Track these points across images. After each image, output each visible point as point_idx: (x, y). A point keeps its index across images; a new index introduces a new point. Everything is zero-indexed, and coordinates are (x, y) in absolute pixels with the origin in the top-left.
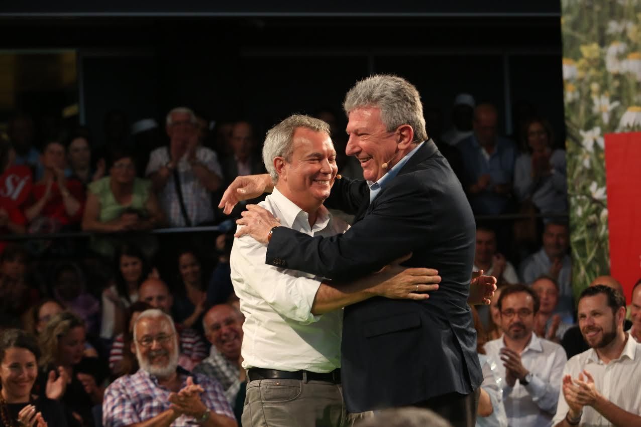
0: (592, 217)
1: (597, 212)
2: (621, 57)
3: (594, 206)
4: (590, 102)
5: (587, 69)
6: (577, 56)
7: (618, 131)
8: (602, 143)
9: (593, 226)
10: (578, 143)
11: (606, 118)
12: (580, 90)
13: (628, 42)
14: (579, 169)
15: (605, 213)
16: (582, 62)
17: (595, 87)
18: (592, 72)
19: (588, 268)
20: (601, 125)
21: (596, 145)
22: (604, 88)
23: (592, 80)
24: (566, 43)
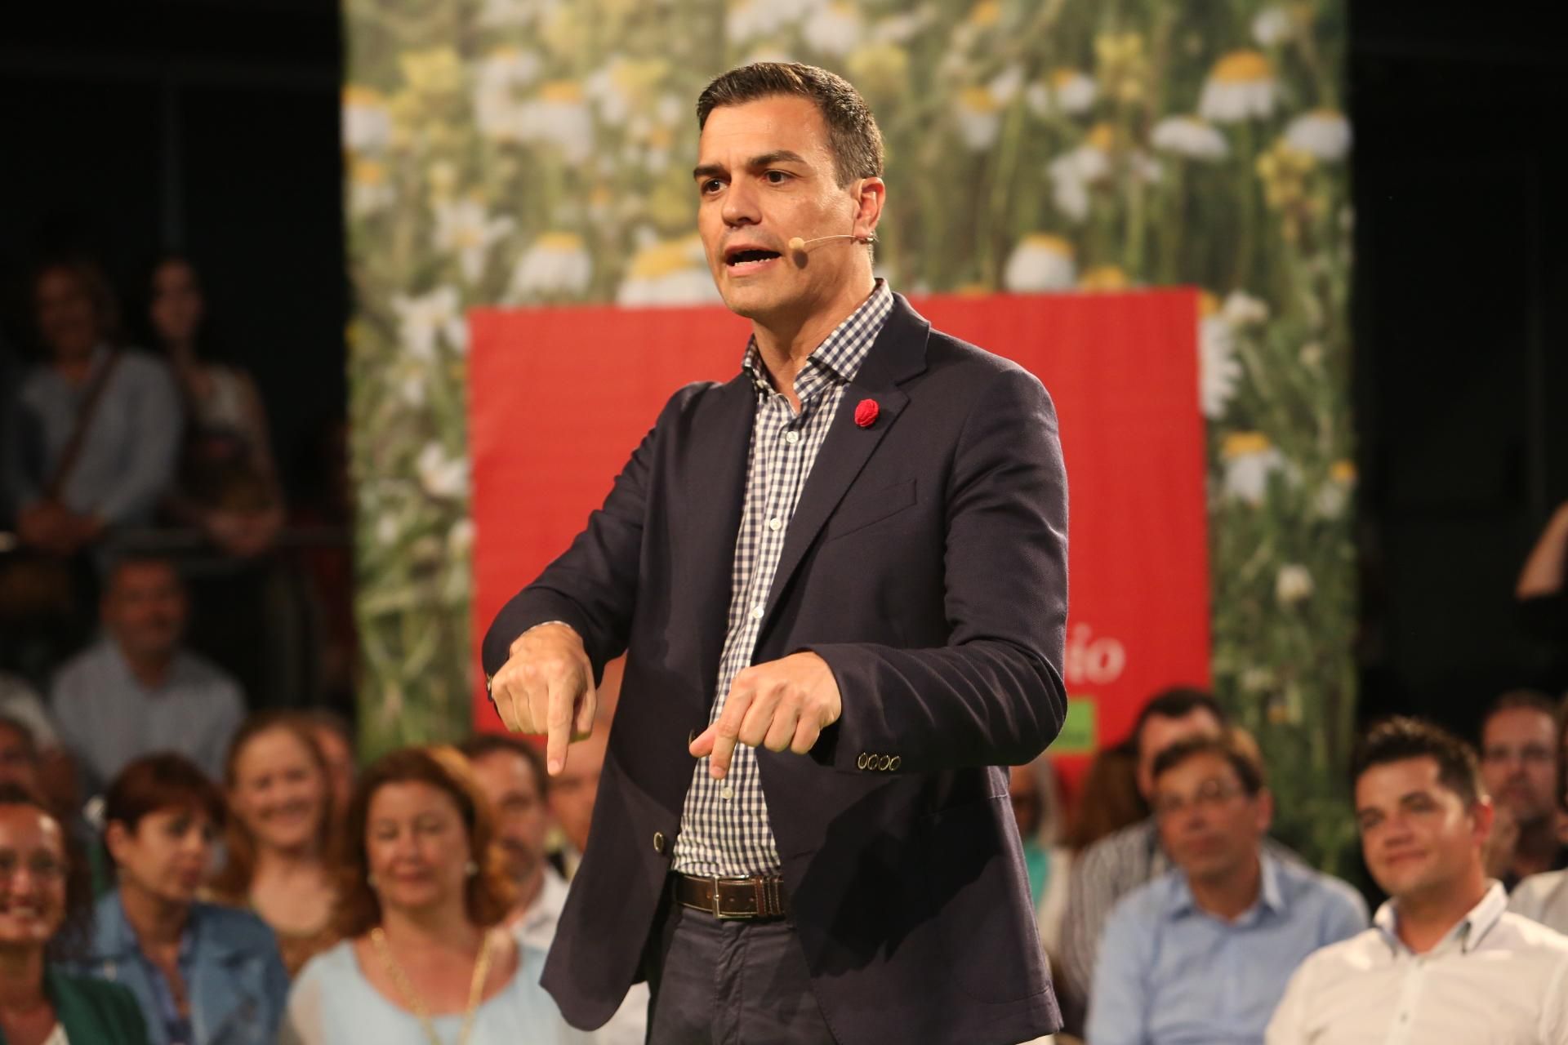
0: (426, 547)
1: (441, 530)
2: (522, 93)
3: (432, 515)
4: (426, 218)
5: (418, 122)
6: (390, 84)
7: (509, 303)
8: (460, 335)
9: (426, 571)
10: (389, 332)
11: (473, 266)
12: (398, 181)
13: (543, 50)
14: (389, 406)
15: (463, 534)
16: (405, 101)
17: (443, 174)
18: (436, 133)
19: (413, 691)
20: (459, 284)
21: (441, 341)
22: (469, 178)
23: (438, 153)
24: (359, 46)
